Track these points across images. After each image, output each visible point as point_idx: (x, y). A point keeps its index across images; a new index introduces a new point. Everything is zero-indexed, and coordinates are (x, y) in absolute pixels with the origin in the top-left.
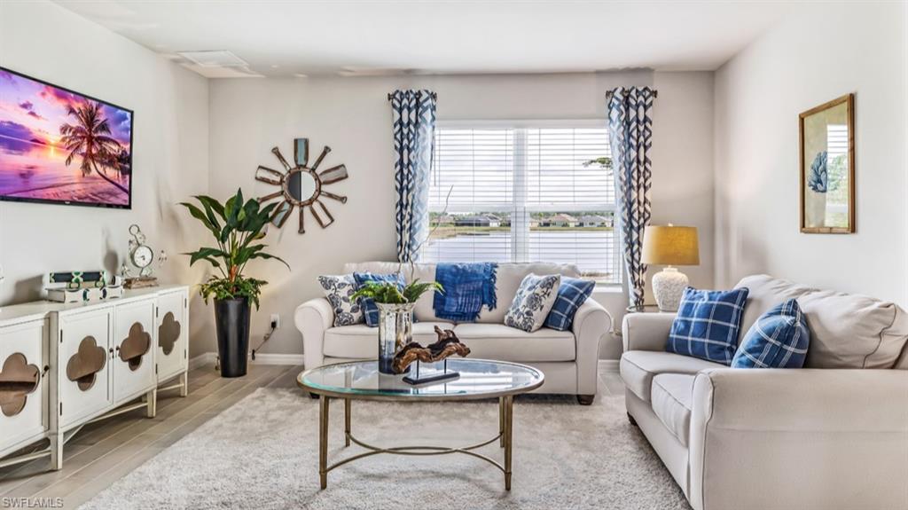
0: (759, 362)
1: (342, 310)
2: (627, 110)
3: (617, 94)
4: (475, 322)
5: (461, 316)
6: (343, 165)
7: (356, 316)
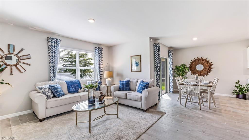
0: (145, 88)
1: (48, 95)
2: (99, 51)
3: (98, 48)
4: (78, 93)
5: (74, 92)
6: (29, 55)
7: (52, 96)
